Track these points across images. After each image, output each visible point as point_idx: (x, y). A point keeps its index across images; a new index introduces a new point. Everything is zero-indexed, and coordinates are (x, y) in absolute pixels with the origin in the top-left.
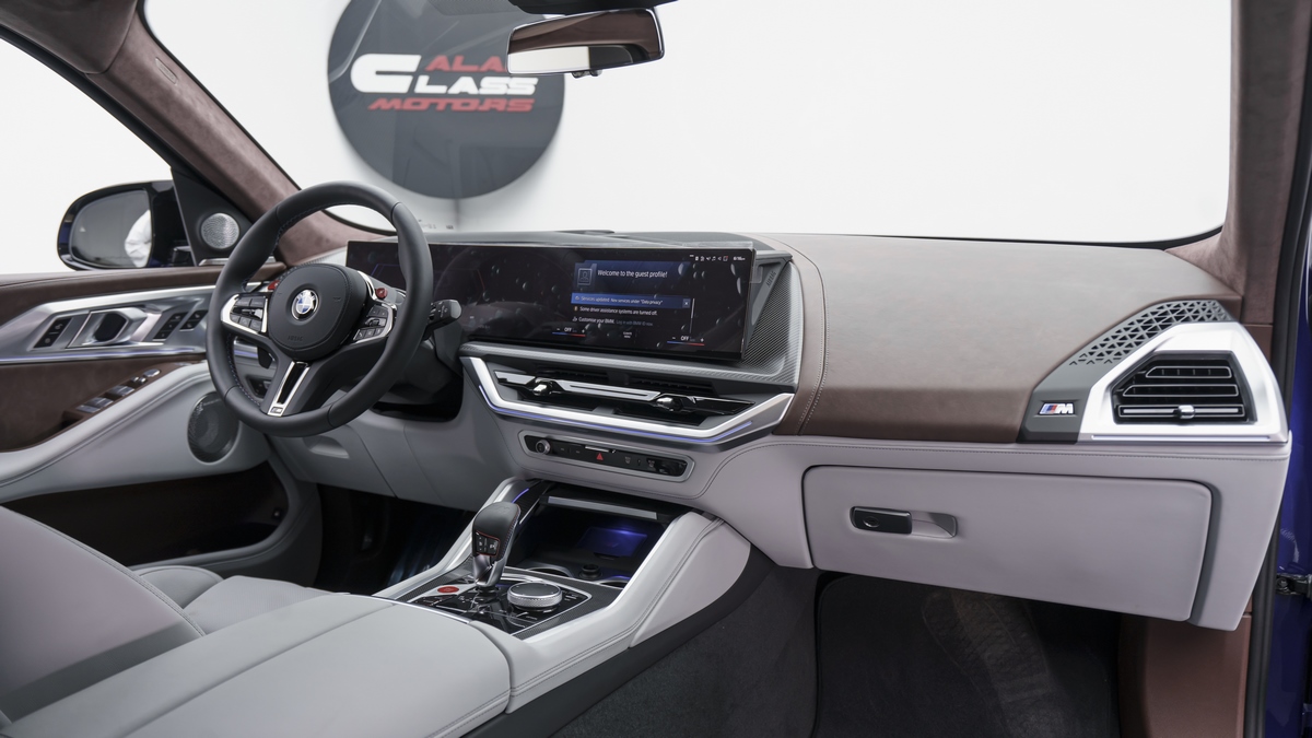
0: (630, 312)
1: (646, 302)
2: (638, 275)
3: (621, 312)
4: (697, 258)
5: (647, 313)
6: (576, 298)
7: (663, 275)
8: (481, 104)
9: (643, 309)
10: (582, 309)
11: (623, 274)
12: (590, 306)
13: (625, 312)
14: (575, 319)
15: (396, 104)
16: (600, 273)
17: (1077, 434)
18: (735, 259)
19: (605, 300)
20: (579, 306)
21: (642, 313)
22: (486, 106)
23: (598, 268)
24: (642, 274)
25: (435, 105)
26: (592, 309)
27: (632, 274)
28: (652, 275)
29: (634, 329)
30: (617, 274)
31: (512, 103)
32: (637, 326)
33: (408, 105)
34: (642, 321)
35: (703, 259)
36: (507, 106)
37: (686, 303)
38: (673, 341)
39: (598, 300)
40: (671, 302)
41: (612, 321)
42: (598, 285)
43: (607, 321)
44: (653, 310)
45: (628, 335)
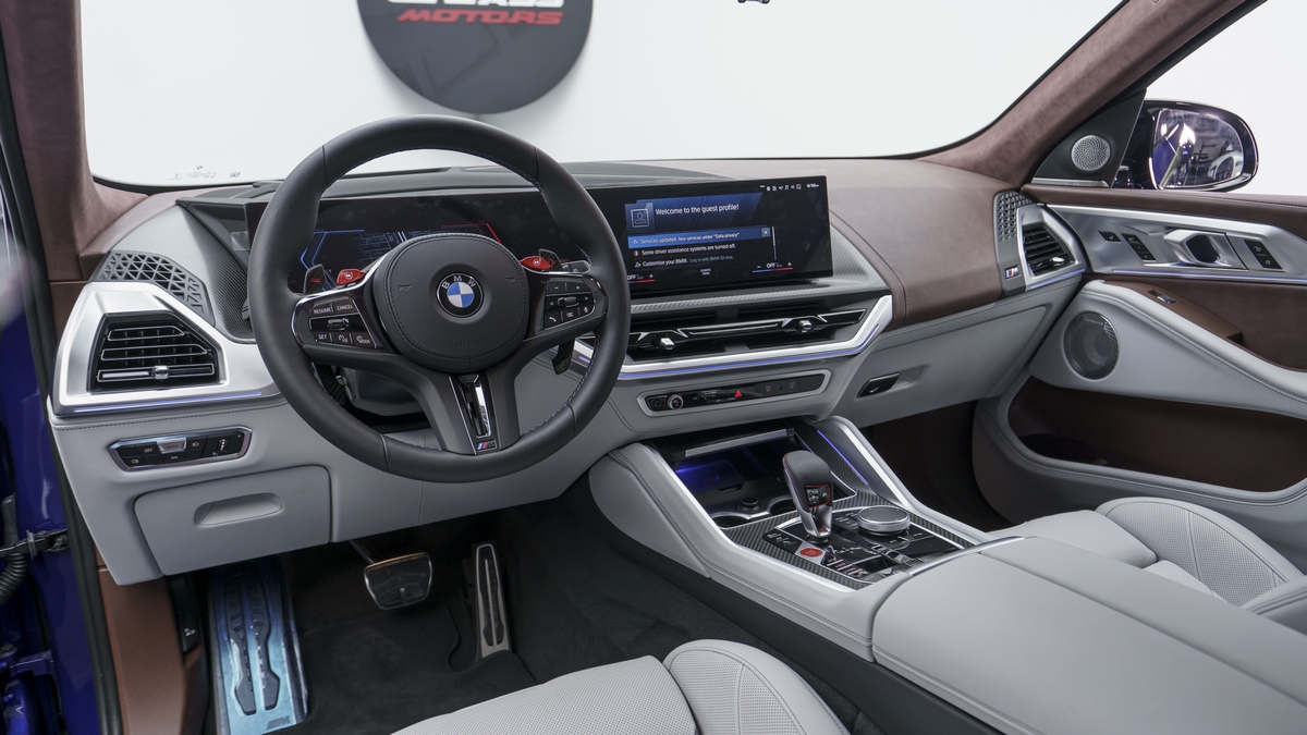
0: (705, 248)
1: (720, 236)
2: (705, 210)
3: (692, 250)
4: (768, 189)
5: (724, 247)
6: (634, 242)
7: (735, 207)
8: (511, 16)
9: (718, 244)
10: (644, 253)
11: (686, 211)
12: (654, 249)
13: (698, 249)
14: (638, 265)
15: (426, 15)
16: (659, 212)
17: (1025, 287)
18: (808, 186)
19: (670, 240)
20: (640, 250)
21: (717, 248)
22: (515, 19)
23: (655, 208)
24: (710, 209)
25: (465, 16)
26: (657, 252)
27: (698, 210)
28: (722, 208)
29: (711, 265)
30: (680, 211)
31: (541, 15)
32: (716, 261)
33: (437, 16)
34: (719, 255)
35: (775, 188)
36: (537, 18)
37: (766, 232)
38: (759, 270)
39: (662, 241)
40: (748, 233)
41: (685, 261)
42: (660, 225)
43: (678, 261)
44: (730, 243)
45: (706, 272)
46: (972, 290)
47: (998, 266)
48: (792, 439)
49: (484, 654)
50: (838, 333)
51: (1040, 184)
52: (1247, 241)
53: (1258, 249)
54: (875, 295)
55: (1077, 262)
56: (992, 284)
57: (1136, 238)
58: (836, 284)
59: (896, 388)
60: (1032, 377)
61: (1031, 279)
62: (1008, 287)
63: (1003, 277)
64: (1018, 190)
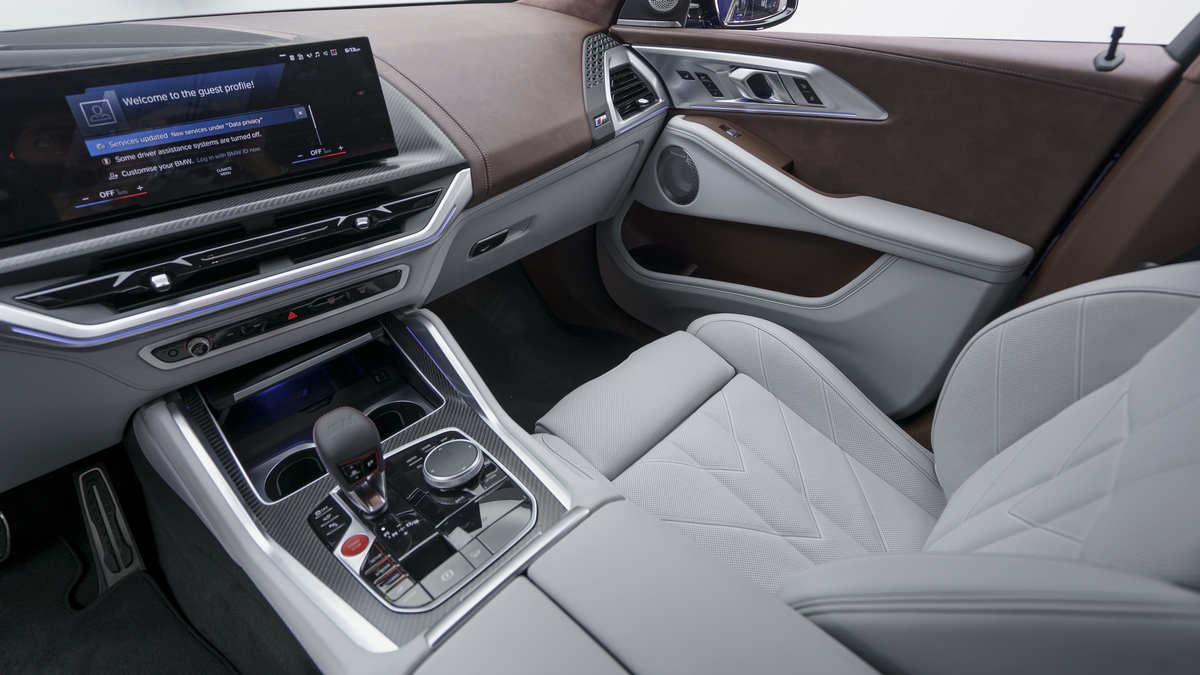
0: (216, 142)
1: (236, 124)
2: (203, 92)
3: (196, 146)
4: (292, 58)
5: (244, 137)
6: (96, 147)
7: (248, 86)
9: (235, 134)
10: (119, 160)
11: (174, 96)
12: (135, 152)
13: (207, 144)
14: (113, 176)
16: (128, 102)
17: (613, 132)
18: (347, 51)
19: (157, 137)
20: (111, 156)
21: (235, 139)
23: (119, 98)
24: (211, 91)
26: (141, 155)
27: (193, 93)
28: (229, 89)
29: (233, 162)
30: (164, 97)
32: (236, 156)
34: (239, 148)
35: (301, 57)
37: (300, 113)
38: (300, 159)
39: (146, 140)
40: (277, 117)
41: (189, 161)
42: (133, 120)
43: (178, 163)
44: (252, 131)
45: (225, 171)
46: (561, 146)
47: (587, 115)
48: (382, 340)
49: (110, 584)
50: (408, 225)
51: (625, 25)
52: (796, 79)
53: (804, 87)
54: (448, 172)
55: (661, 101)
56: (582, 135)
57: (707, 77)
58: (406, 163)
59: (508, 240)
60: (635, 201)
61: (619, 124)
62: (598, 137)
63: (592, 127)
64: (606, 32)
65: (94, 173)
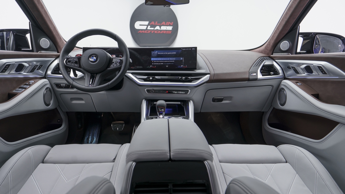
0: (167, 61)
1: (171, 59)
2: (168, 53)
3: (165, 61)
4: (183, 49)
6: (152, 59)
7: (175, 53)
10: (154, 61)
11: (164, 53)
14: (153, 64)
15: (143, 32)
16: (158, 53)
17: (257, 78)
18: (193, 49)
19: (160, 59)
20: (153, 61)
21: (170, 61)
23: (158, 52)
26: (157, 61)
27: (167, 53)
28: (172, 53)
29: (169, 65)
30: (163, 53)
33: (146, 32)
34: (171, 63)
35: (185, 49)
37: (181, 59)
38: (179, 67)
39: (158, 59)
40: (178, 59)
41: (163, 64)
42: (158, 56)
43: (161, 64)
44: (173, 61)
45: (167, 66)
47: (249, 72)
50: (192, 82)
51: (275, 55)
52: (318, 66)
53: (321, 69)
55: (281, 75)
57: (294, 68)
58: (198, 71)
59: (225, 102)
60: (274, 107)
61: (260, 76)
62: (251, 78)
63: (250, 75)
64: (270, 57)
65: (151, 62)
